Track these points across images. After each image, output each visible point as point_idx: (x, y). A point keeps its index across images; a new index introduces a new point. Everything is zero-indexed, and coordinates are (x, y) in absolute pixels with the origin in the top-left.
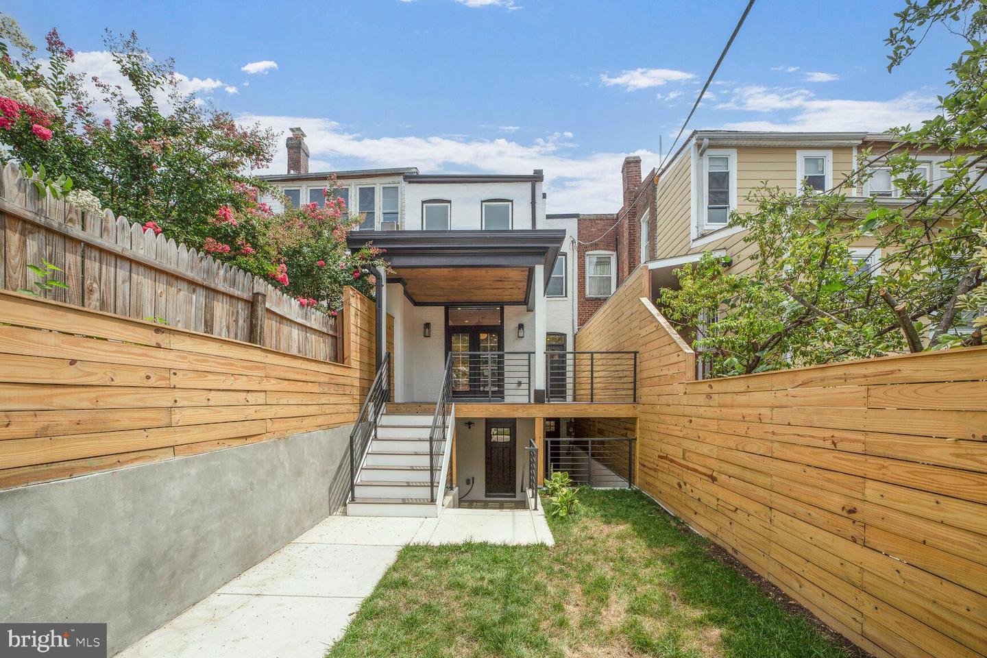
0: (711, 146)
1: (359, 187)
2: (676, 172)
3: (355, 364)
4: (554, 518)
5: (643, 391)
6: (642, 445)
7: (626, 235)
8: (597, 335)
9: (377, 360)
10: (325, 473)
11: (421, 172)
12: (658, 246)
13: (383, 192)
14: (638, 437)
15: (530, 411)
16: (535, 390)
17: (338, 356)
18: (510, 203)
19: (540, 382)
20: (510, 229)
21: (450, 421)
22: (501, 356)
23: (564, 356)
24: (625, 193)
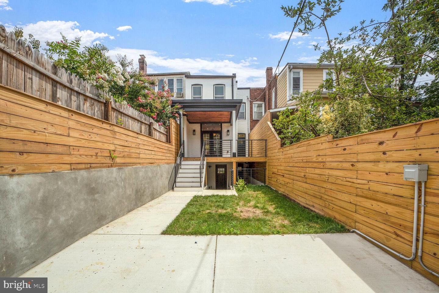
0: (293, 68)
1: (167, 79)
2: (283, 76)
3: (174, 144)
4: (238, 190)
5: (269, 153)
6: (268, 171)
7: (267, 96)
8: (255, 134)
9: (180, 143)
10: (167, 178)
11: (191, 74)
12: (278, 102)
13: (177, 81)
14: (267, 168)
15: (231, 159)
16: (233, 153)
17: (168, 141)
18: (224, 86)
19: (235, 150)
20: (224, 99)
21: (205, 163)
22: (221, 141)
23: (245, 141)
24: (267, 81)
